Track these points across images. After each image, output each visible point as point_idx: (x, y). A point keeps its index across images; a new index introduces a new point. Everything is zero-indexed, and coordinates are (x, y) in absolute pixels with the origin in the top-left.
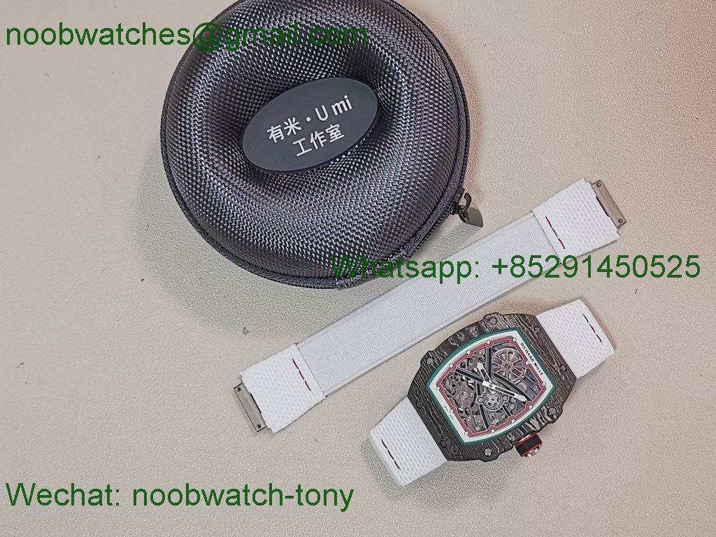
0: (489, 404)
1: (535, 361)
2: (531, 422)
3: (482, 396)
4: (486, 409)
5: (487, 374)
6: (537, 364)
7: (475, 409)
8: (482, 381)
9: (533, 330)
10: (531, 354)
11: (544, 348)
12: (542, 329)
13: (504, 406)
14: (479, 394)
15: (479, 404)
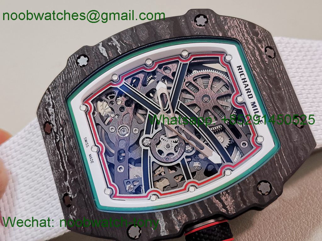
0: (161, 152)
1: (255, 99)
2: (223, 198)
3: (151, 136)
4: (153, 159)
5: (169, 103)
6: (257, 104)
7: (136, 154)
8: (157, 111)
9: (263, 50)
10: (250, 87)
11: (275, 82)
12: (276, 54)
13: (183, 161)
14: (148, 132)
15: (143, 148)
